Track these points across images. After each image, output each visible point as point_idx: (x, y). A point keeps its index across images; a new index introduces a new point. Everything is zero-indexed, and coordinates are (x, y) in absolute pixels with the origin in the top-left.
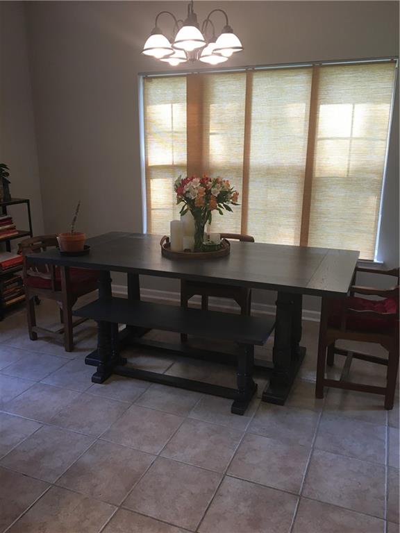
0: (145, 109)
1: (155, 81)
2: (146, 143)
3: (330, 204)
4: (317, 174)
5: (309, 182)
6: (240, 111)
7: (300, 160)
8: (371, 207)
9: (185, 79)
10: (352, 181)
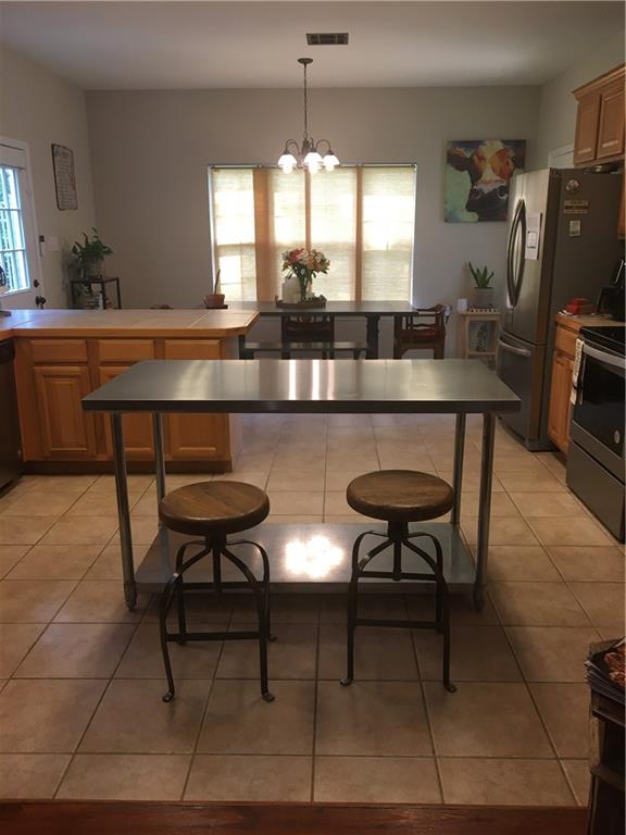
0: (213, 195)
1: (222, 171)
2: (214, 225)
3: (376, 272)
4: (365, 249)
5: (359, 255)
6: (300, 198)
7: (351, 238)
8: (406, 270)
9: (251, 172)
10: (391, 254)
